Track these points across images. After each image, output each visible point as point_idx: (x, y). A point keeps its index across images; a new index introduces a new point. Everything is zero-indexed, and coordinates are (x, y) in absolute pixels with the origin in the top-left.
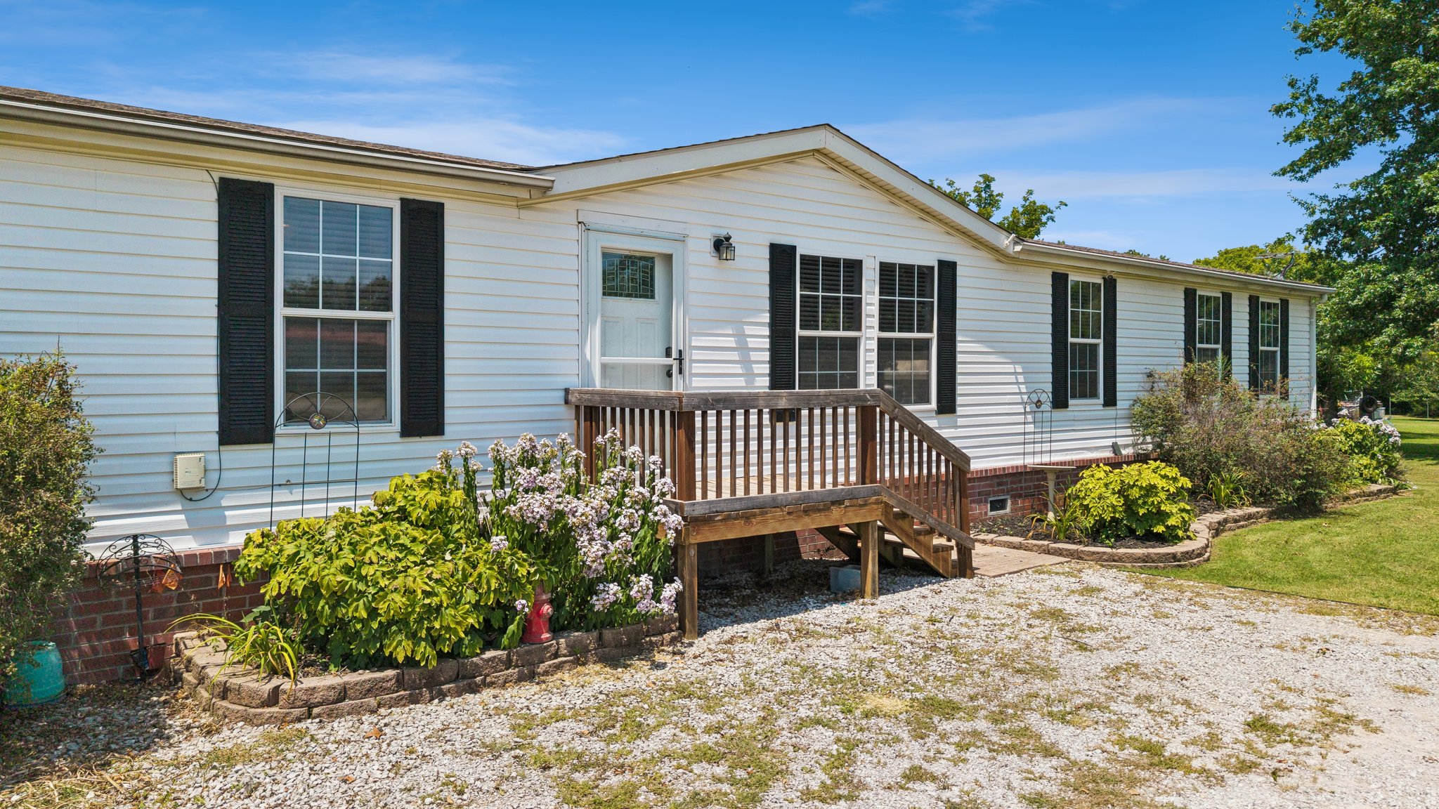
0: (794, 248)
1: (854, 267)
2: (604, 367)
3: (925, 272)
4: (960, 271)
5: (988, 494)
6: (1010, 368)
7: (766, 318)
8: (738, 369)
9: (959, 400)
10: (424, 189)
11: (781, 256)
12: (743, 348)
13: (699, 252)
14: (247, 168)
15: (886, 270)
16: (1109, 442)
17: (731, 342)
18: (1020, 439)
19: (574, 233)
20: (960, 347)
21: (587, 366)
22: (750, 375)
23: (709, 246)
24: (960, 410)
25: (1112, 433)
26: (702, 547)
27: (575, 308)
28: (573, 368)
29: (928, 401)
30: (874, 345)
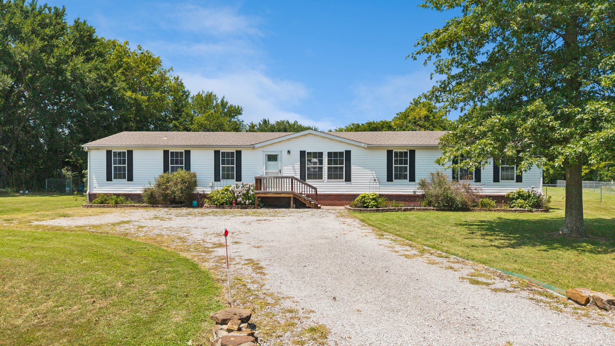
0: (305, 151)
1: (321, 153)
2: (266, 172)
3: (341, 154)
4: (351, 152)
6: (370, 172)
7: (299, 163)
8: (293, 172)
9: (352, 179)
10: (239, 149)
11: (302, 153)
12: (294, 169)
13: (284, 153)
14: (217, 149)
15: (330, 154)
16: (412, 190)
17: (292, 168)
19: (261, 152)
20: (352, 168)
21: (263, 172)
22: (296, 174)
23: (287, 152)
24: (352, 181)
25: (413, 188)
26: (258, 197)
29: (343, 179)
30: (326, 168)
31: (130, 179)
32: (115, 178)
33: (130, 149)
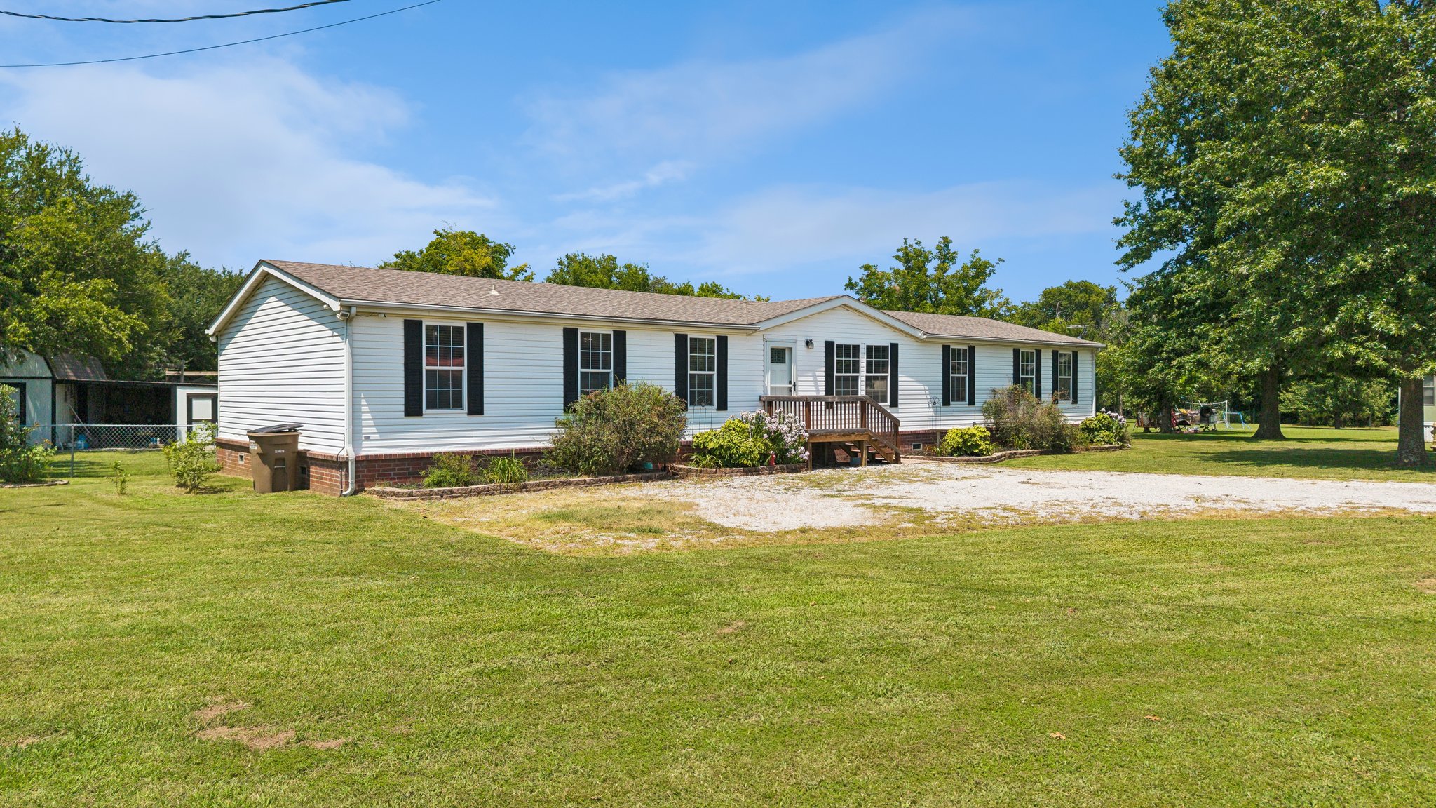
0: (834, 342)
1: (856, 348)
2: (772, 388)
3: (885, 348)
4: (899, 346)
5: (912, 441)
6: (922, 388)
7: (823, 369)
8: (814, 389)
9: (900, 401)
10: (722, 333)
11: (829, 345)
12: (815, 381)
13: (801, 345)
14: (681, 331)
15: (869, 348)
16: (972, 422)
17: (811, 379)
18: (926, 419)
19: (762, 343)
20: (900, 379)
21: (766, 388)
22: (818, 391)
23: (804, 343)
24: (900, 406)
25: (973, 417)
26: (813, 443)
27: (762, 368)
28: (762, 389)
29: (886, 402)
30: (864, 379)
31: (476, 408)
32: (431, 406)
33: (476, 319)
